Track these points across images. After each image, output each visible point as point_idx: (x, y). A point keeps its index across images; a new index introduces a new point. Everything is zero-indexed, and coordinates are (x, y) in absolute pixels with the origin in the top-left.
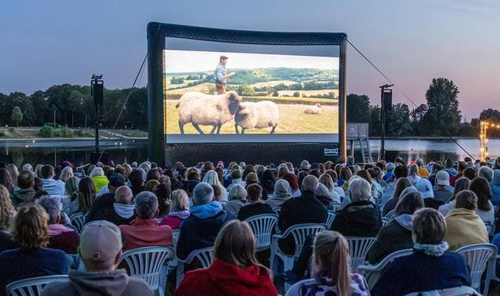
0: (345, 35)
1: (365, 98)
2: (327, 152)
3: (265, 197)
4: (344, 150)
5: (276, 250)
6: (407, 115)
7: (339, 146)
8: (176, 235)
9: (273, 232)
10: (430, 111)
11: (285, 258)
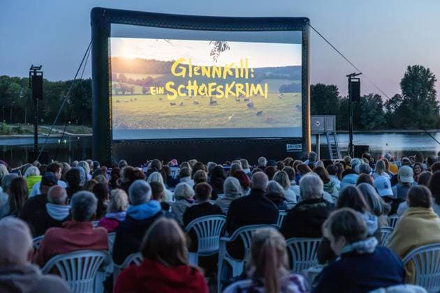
0: (308, 20)
1: (334, 88)
2: (289, 147)
3: (214, 197)
4: (308, 144)
5: (224, 255)
6: (380, 106)
7: (303, 140)
8: (112, 238)
9: (222, 235)
10: (405, 101)
11: (233, 263)
